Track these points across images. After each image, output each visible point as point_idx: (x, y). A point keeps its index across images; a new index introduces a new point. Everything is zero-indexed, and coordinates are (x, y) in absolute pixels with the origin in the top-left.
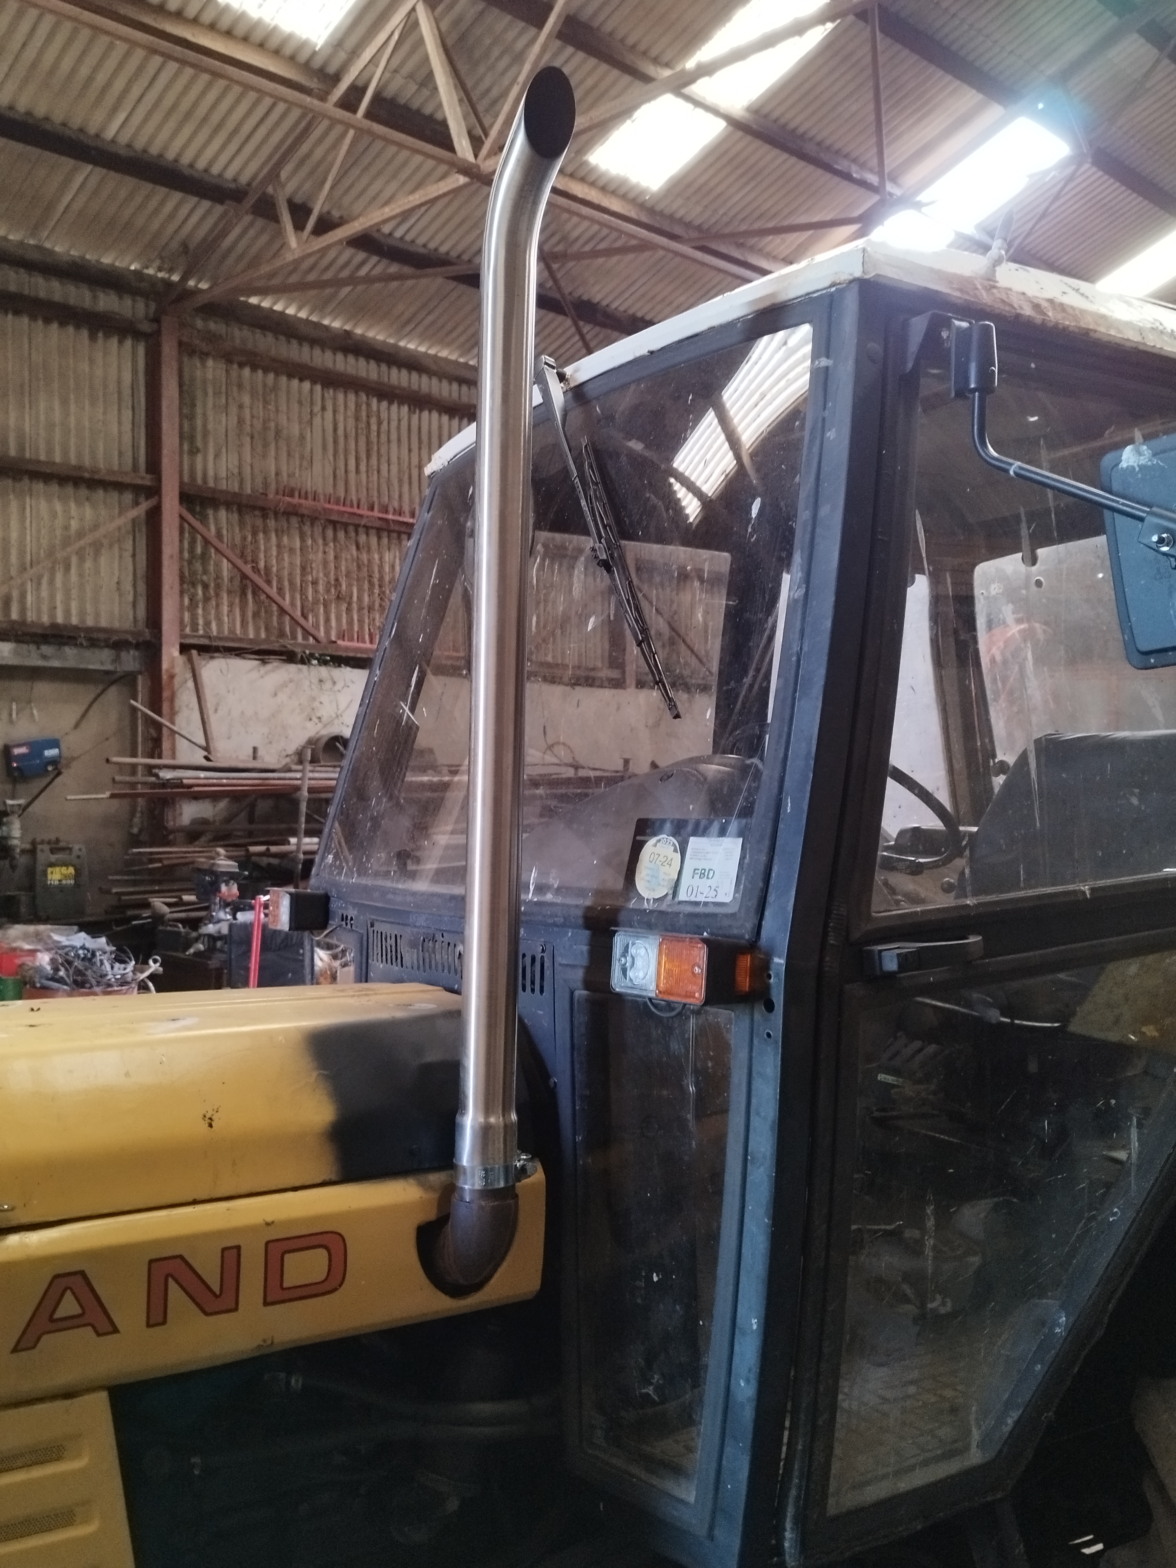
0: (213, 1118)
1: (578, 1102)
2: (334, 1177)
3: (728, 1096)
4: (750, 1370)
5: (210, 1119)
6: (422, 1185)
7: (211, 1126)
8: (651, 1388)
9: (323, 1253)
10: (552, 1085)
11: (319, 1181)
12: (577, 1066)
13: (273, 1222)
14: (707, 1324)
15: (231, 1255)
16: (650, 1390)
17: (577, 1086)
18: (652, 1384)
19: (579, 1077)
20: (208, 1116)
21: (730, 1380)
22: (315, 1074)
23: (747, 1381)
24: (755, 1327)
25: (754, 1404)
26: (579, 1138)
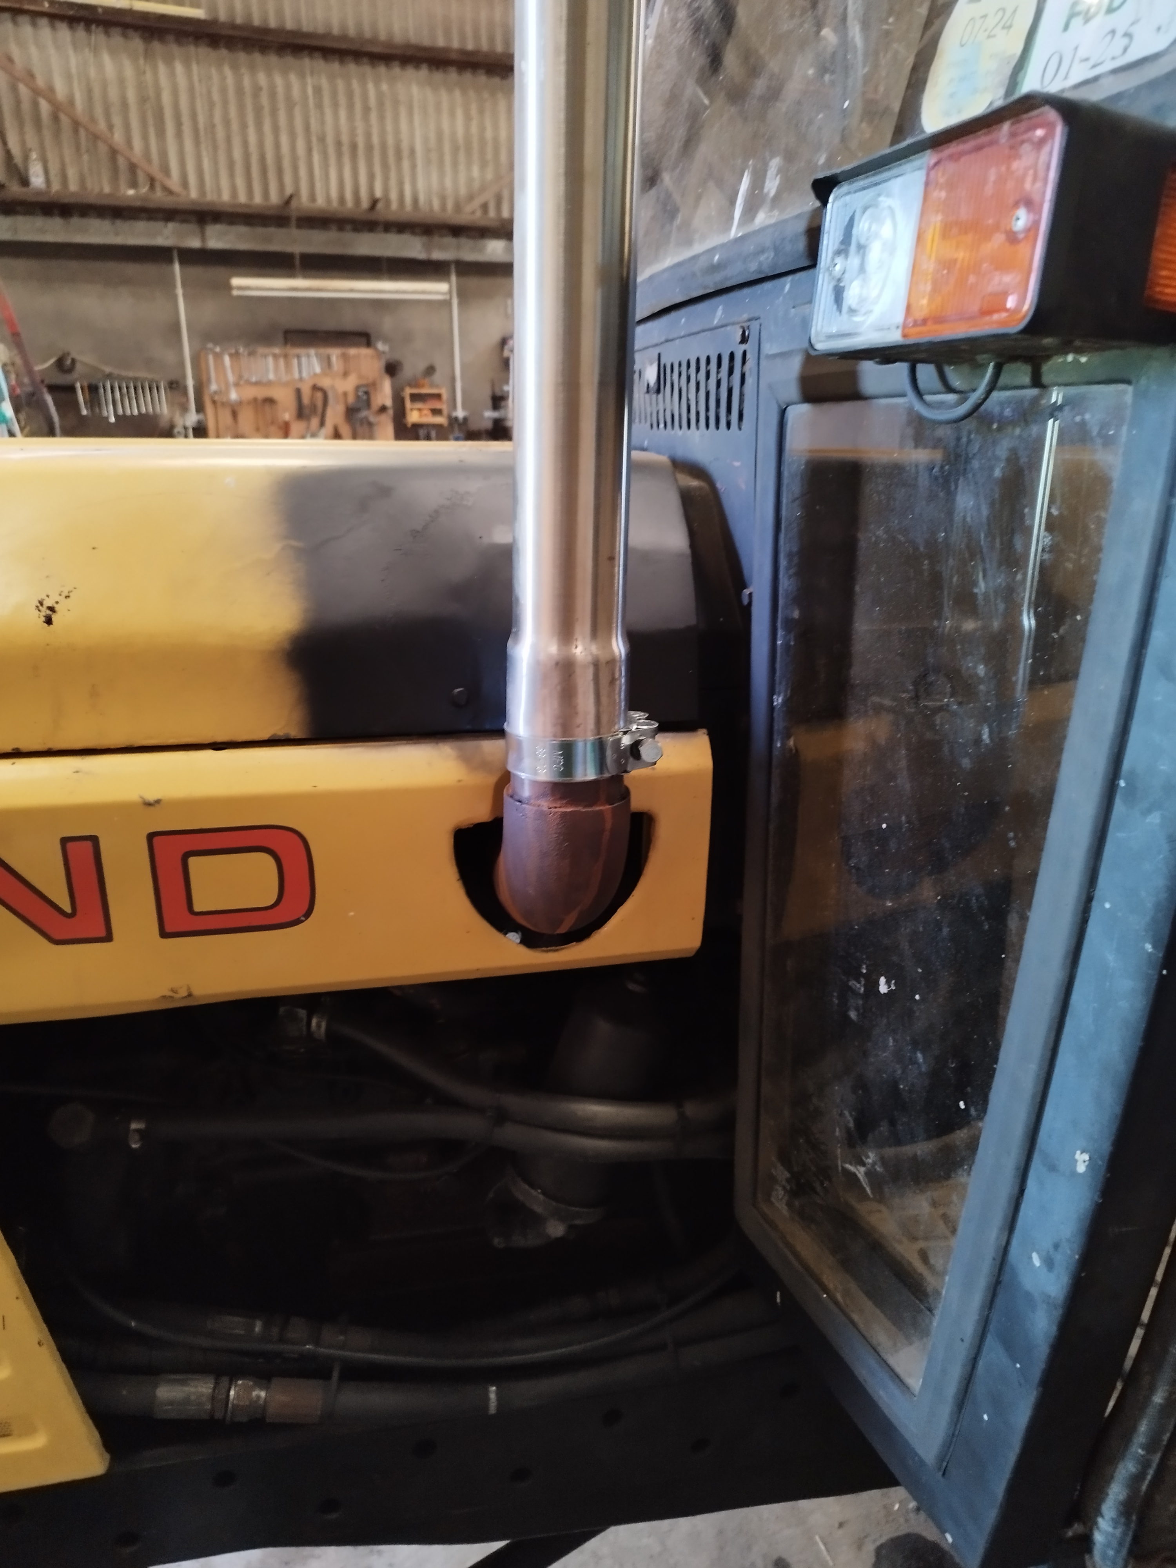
0: (57, 607)
1: (780, 633)
2: (294, 733)
3: (1086, 621)
4: (1056, 1246)
5: (52, 609)
6: (466, 759)
7: (49, 621)
8: (862, 1169)
9: (266, 862)
10: (746, 601)
11: (265, 735)
12: (783, 562)
13: (158, 802)
14: (973, 1112)
15: (81, 853)
16: (860, 1172)
17: (781, 602)
18: (863, 1164)
19: (785, 583)
20: (48, 603)
21: (1008, 1242)
22: (277, 546)
23: (1049, 1263)
24: (1081, 1168)
25: (1058, 1313)
26: (778, 700)
